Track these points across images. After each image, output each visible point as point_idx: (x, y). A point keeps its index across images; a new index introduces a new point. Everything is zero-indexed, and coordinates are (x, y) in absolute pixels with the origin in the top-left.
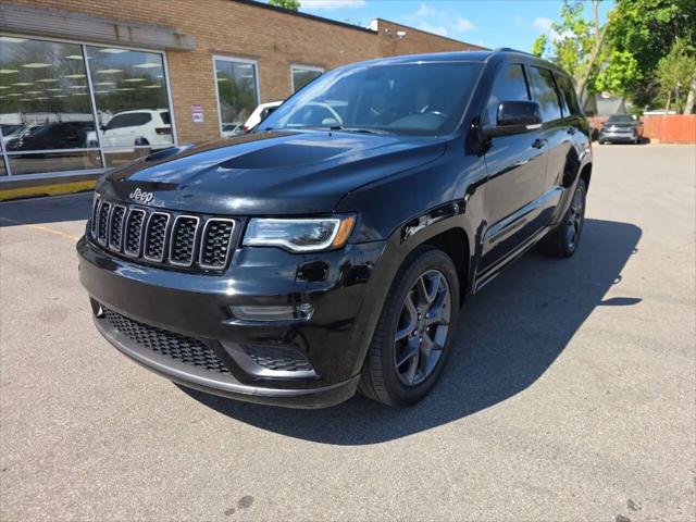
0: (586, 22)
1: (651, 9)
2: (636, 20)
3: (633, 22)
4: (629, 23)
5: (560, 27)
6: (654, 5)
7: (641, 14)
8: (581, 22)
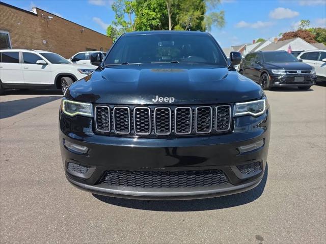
0: (127, 22)
1: (150, 20)
2: (145, 24)
3: (144, 24)
4: (143, 24)
5: (116, 23)
6: (150, 18)
7: (147, 22)
8: (125, 22)
